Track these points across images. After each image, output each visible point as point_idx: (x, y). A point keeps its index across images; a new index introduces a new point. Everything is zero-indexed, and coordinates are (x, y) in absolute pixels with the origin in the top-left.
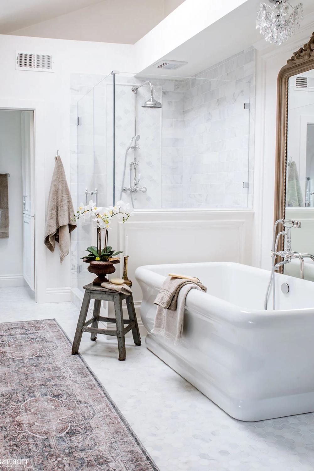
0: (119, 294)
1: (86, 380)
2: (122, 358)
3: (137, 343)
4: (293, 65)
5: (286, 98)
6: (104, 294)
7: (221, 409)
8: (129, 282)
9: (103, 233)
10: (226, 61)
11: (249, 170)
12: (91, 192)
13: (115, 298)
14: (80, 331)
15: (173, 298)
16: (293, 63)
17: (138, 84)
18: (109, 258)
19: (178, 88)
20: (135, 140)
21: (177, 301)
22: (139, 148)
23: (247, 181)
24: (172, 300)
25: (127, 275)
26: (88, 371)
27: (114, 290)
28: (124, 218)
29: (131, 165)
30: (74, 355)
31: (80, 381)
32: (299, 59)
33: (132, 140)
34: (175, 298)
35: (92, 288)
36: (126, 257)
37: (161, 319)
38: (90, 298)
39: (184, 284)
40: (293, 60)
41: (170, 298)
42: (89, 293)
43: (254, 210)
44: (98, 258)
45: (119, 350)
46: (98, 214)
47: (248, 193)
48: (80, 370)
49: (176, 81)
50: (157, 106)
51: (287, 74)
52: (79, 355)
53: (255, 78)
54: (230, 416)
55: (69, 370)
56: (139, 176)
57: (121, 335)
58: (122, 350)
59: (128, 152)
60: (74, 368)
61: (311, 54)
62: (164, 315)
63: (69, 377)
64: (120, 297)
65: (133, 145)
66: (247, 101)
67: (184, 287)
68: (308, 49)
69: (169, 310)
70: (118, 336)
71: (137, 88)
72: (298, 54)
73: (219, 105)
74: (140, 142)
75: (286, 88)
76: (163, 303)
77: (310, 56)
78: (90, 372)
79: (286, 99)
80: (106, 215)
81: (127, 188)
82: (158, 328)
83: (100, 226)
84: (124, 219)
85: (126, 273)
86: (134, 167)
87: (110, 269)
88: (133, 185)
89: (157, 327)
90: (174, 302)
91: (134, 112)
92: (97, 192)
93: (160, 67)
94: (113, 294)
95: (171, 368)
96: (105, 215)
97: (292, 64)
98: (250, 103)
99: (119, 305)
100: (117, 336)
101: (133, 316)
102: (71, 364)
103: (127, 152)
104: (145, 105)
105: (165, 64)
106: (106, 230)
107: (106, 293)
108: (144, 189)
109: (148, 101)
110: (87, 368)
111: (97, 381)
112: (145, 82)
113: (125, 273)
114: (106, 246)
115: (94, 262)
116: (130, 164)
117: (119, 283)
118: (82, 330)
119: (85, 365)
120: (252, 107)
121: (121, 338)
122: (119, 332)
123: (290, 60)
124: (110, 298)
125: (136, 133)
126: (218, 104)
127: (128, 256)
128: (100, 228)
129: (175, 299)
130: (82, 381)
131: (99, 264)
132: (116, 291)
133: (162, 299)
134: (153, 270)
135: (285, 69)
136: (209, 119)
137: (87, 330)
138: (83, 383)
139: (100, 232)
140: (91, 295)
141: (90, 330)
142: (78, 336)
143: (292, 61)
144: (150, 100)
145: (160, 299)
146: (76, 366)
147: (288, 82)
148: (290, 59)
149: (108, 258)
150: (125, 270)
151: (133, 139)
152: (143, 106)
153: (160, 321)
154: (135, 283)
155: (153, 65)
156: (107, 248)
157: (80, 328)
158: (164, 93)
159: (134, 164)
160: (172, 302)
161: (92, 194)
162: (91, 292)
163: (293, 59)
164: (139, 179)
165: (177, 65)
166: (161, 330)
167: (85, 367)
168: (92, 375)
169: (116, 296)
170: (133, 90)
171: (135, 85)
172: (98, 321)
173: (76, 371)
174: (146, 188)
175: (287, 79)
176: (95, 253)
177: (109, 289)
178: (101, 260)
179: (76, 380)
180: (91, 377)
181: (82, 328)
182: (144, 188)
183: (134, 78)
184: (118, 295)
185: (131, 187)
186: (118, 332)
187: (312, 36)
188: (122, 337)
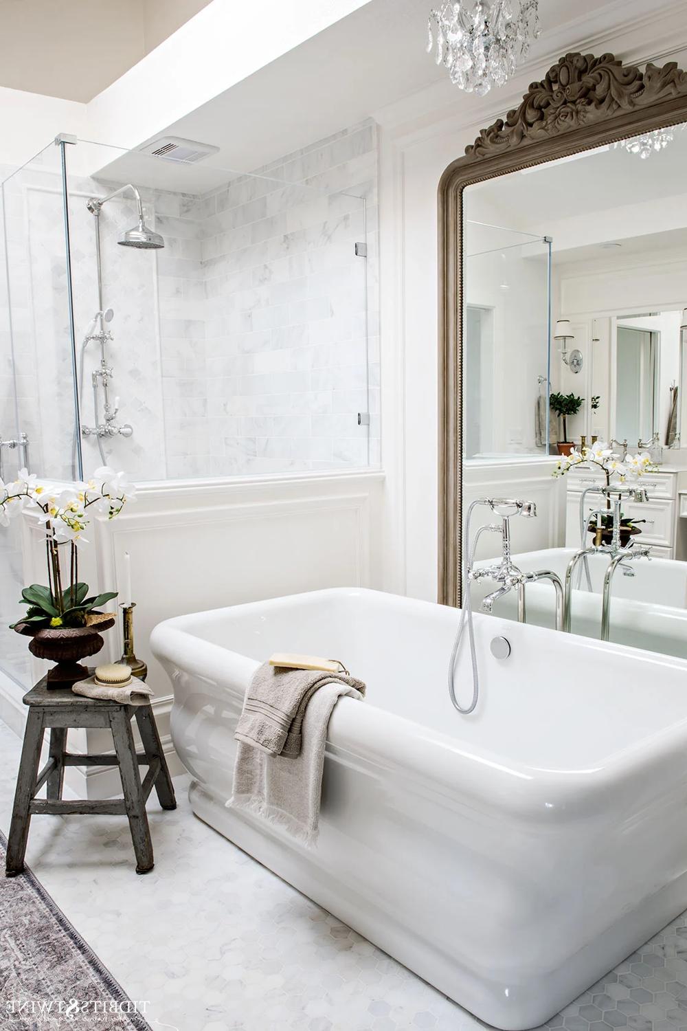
0: (123, 708)
1: (68, 975)
2: (145, 866)
3: (169, 805)
4: (478, 157)
5: (459, 232)
6: (81, 712)
7: (448, 998)
8: (141, 667)
9: (64, 553)
10: (302, 154)
11: (368, 387)
12: (9, 442)
13: (114, 719)
14: (23, 813)
15: (292, 725)
16: (479, 153)
17: (102, 196)
18: (86, 617)
19: (187, 211)
20: (102, 320)
21: (301, 732)
22: (112, 339)
23: (366, 411)
24: (290, 731)
25: (132, 651)
26: (65, 934)
27: (110, 700)
28: (112, 508)
29: (94, 377)
30: (13, 879)
31: (51, 981)
32: (497, 143)
33: (96, 321)
34: (297, 724)
35: (49, 700)
36: (130, 608)
37: (250, 772)
38: (43, 727)
39: (316, 686)
40: (478, 146)
41: (283, 727)
42: (41, 715)
43: (384, 472)
44: (56, 621)
45: (136, 848)
46: (47, 505)
47: (368, 437)
48: (41, 934)
49: (184, 195)
50: (157, 242)
51: (461, 178)
52: (28, 876)
53: (376, 189)
54: (479, 1020)
55: (9, 939)
56: (115, 401)
57: (136, 812)
58: (142, 848)
59: (86, 348)
60: (22, 930)
61: (525, 133)
62: (258, 760)
63: (14, 974)
64: (126, 715)
65: (97, 332)
66: (360, 239)
67: (317, 694)
68: (520, 121)
69: (282, 757)
70: (130, 815)
71: (101, 204)
72: (495, 132)
73: (288, 248)
74: (113, 327)
75: (459, 210)
76: (266, 743)
77: (523, 137)
78: (73, 936)
79: (459, 235)
80: (75, 508)
81: (89, 427)
82: (245, 795)
83: (55, 537)
84: (112, 511)
85: (130, 646)
86: (103, 380)
87: (93, 644)
88: (102, 421)
89: (243, 792)
90: (295, 735)
91: (96, 257)
92: (25, 441)
93: (158, 152)
94: (108, 709)
95: (273, 873)
96: (72, 510)
97: (477, 154)
98: (366, 244)
99: (126, 736)
100: (127, 814)
101: (153, 746)
102: (11, 915)
103: (84, 347)
104: (126, 237)
105: (169, 147)
106: (73, 544)
107: (88, 710)
108: (128, 430)
109: (133, 230)
110: (61, 921)
111: (98, 970)
112: (115, 190)
113: (128, 647)
114: (74, 583)
115: (47, 634)
116: (93, 375)
117: (119, 679)
118: (30, 812)
119: (51, 911)
120: (371, 253)
121: (137, 817)
122: (132, 803)
123: (472, 147)
124: (101, 720)
125: (103, 305)
126: (285, 246)
127: (133, 605)
128: (55, 542)
129: (296, 729)
130: (55, 980)
131: (62, 638)
132: (115, 702)
133: (260, 732)
134: (191, 630)
135: (456, 168)
136: (266, 279)
137: (44, 808)
138: (60, 986)
139: (57, 551)
140: (47, 718)
141: (51, 808)
142: (19, 828)
143: (478, 149)
144: (136, 229)
145: (256, 730)
146: (27, 922)
147: (461, 196)
148: (473, 144)
149: (83, 616)
150: (128, 639)
151: (96, 317)
152: (120, 241)
153: (249, 775)
154: (152, 666)
155: (142, 148)
156: (78, 588)
157: (22, 806)
158: (158, 218)
159: (101, 374)
160: (288, 736)
161: (14, 445)
162: (47, 709)
163: (479, 143)
164: (117, 408)
165: (196, 152)
166: (254, 797)
167: (53, 920)
168: (81, 947)
169: (116, 714)
170: (90, 208)
171: (93, 195)
172: (64, 765)
173: (32, 943)
174: (130, 427)
175: (459, 190)
176: (46, 606)
177: (97, 699)
178: (63, 626)
179: (39, 982)
180: (80, 958)
181: (29, 807)
182: (127, 426)
183: (91, 180)
184: (120, 709)
185: (98, 426)
186: (128, 803)
187: (528, 92)
188: (139, 815)
